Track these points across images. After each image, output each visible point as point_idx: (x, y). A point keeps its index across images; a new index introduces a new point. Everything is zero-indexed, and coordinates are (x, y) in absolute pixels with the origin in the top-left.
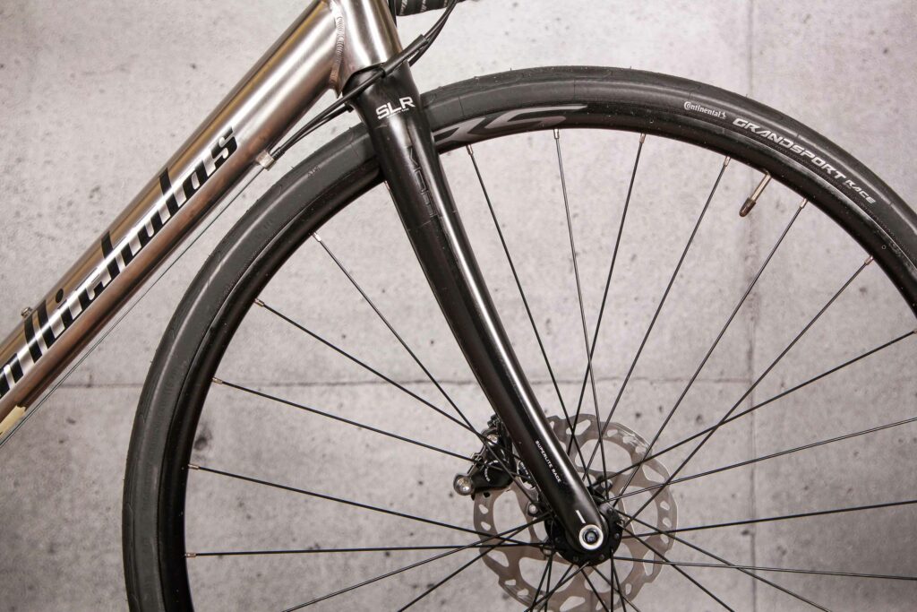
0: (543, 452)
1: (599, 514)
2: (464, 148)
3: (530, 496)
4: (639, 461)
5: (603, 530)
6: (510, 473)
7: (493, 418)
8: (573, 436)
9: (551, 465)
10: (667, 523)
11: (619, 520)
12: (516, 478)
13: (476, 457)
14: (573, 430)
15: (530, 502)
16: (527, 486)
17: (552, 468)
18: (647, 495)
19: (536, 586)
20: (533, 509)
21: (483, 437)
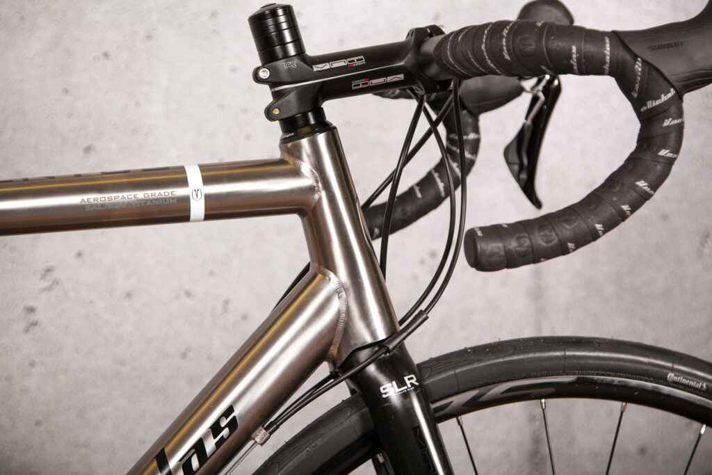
2: (454, 420)
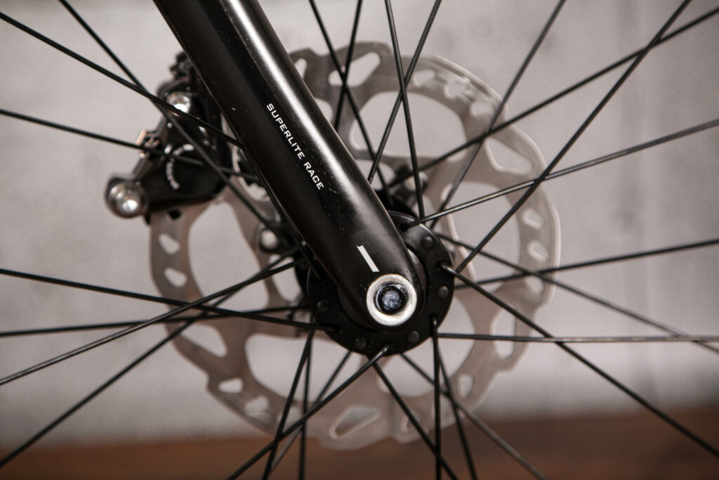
0: (283, 126)
1: (405, 247)
3: (263, 214)
4: (479, 133)
5: (416, 284)
6: (219, 169)
7: (180, 58)
8: (345, 89)
9: (301, 155)
10: (537, 254)
11: (446, 258)
12: (233, 180)
13: (147, 139)
14: (344, 77)
15: (262, 226)
16: (256, 193)
17: (304, 160)
18: (502, 205)
19: (285, 392)
20: (269, 238)
21: (160, 101)
